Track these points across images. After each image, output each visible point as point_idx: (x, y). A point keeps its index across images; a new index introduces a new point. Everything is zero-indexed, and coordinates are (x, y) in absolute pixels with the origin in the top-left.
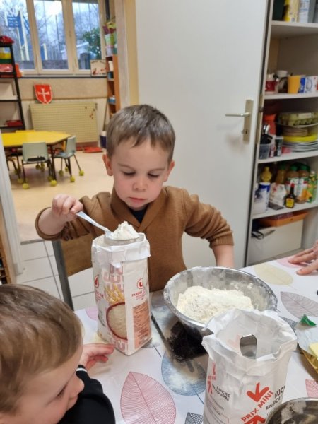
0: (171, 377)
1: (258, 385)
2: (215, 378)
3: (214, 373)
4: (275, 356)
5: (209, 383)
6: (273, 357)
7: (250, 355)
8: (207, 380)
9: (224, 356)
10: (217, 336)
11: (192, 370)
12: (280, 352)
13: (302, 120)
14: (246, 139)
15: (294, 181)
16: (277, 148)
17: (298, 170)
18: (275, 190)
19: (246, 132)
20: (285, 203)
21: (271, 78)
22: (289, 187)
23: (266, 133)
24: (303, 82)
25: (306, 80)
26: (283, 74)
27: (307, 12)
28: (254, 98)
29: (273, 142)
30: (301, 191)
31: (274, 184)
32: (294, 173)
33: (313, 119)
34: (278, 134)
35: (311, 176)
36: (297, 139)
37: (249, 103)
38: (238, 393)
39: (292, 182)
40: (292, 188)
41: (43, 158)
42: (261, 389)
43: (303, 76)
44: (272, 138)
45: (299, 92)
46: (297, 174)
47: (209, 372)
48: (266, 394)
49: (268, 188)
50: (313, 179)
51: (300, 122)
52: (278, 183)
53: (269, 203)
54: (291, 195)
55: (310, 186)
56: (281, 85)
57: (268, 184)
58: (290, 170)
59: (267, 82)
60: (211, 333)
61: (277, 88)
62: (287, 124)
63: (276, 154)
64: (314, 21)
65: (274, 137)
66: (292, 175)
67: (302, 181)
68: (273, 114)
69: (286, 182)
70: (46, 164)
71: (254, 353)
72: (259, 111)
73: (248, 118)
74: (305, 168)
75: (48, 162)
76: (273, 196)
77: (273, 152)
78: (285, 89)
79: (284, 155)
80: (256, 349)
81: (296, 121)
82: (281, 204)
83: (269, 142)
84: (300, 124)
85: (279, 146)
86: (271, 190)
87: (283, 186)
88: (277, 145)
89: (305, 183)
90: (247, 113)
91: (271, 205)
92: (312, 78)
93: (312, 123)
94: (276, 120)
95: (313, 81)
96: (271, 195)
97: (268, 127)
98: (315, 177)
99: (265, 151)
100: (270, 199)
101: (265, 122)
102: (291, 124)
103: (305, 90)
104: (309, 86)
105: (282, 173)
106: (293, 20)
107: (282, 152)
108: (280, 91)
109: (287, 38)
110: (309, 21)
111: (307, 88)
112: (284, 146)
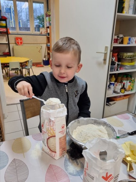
0: (68, 167)
1: (107, 174)
2: (87, 170)
3: (87, 167)
4: (115, 160)
5: (85, 171)
6: (114, 161)
7: (104, 159)
8: (84, 170)
9: (92, 159)
10: (89, 150)
11: (78, 164)
12: (117, 158)
13: (129, 56)
14: (105, 63)
15: (125, 82)
16: (118, 67)
17: (126, 77)
18: (116, 85)
19: (105, 60)
20: (121, 91)
21: (116, 37)
22: (123, 84)
23: (113, 61)
24: (129, 39)
25: (131, 39)
26: (121, 36)
27: (132, 10)
28: (109, 46)
29: (116, 65)
30: (128, 86)
31: (116, 83)
32: (125, 78)
33: (134, 55)
34: (118, 61)
35: (132, 80)
36: (127, 64)
37: (106, 47)
38: (98, 177)
39: (124, 82)
40: (124, 85)
41: (18, 69)
42: (108, 175)
43: (130, 37)
44: (116, 63)
45: (128, 44)
46: (126, 79)
47: (85, 166)
48: (110, 178)
49: (114, 84)
50: (133, 81)
51: (128, 56)
52: (118, 82)
53: (114, 91)
54: (123, 88)
55: (132, 84)
56: (120, 40)
57: (114, 83)
58: (123, 77)
59: (114, 39)
60: (86, 149)
61: (118, 42)
62: (123, 57)
63: (117, 70)
64: (135, 14)
65: (117, 63)
66: (124, 79)
67: (128, 82)
68: (116, 53)
69: (121, 82)
70: (19, 71)
71: (106, 158)
72: (111, 51)
73: (106, 54)
74: (130, 76)
75: (20, 70)
76: (116, 88)
77: (116, 69)
78: (122, 42)
79: (120, 70)
80: (106, 157)
81: (126, 56)
82: (119, 91)
83: (115, 64)
84: (128, 58)
85: (119, 67)
86: (115, 85)
87: (120, 84)
88: (118, 66)
89: (129, 83)
90: (106, 52)
91: (115, 92)
92: (134, 38)
93: (133, 57)
94: (118, 55)
95: (134, 39)
96: (115, 87)
97: (114, 58)
98: (134, 80)
99: (113, 69)
100: (114, 89)
101: (113, 56)
102: (124, 57)
103: (131, 43)
104: (132, 41)
105: (120, 78)
106: (126, 13)
107: (120, 69)
108: (120, 43)
109: (123, 21)
110: (133, 14)
111: (131, 42)
112: (121, 67)
